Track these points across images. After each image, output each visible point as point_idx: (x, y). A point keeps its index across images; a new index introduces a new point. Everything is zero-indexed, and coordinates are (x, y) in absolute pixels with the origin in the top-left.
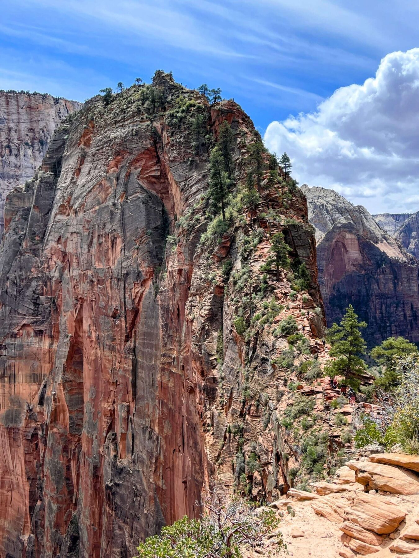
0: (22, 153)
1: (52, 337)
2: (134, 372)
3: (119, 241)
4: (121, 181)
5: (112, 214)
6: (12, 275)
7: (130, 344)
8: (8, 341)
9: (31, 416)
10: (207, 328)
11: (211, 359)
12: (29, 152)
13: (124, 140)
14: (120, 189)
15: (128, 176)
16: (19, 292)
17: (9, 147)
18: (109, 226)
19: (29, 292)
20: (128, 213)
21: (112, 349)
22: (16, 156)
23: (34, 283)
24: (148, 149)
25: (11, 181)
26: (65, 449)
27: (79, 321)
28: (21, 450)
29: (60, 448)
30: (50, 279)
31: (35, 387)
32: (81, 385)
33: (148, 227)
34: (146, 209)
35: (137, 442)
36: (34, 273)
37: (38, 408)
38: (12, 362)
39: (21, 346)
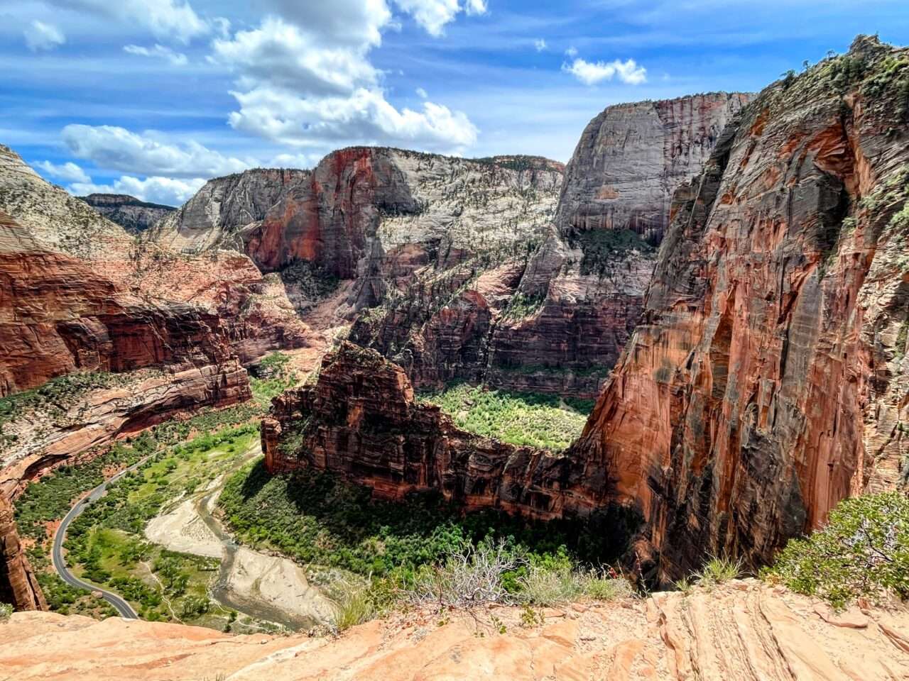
0: (691, 151)
1: (703, 313)
2: (785, 353)
3: (782, 225)
4: (794, 165)
5: (778, 199)
6: (672, 259)
7: (784, 326)
8: (664, 313)
9: (679, 376)
10: (886, 317)
11: (886, 350)
12: (698, 149)
13: (804, 121)
14: (792, 173)
15: (802, 159)
16: (678, 273)
17: (680, 147)
18: (773, 212)
19: (687, 274)
20: (797, 197)
21: (763, 329)
22: (686, 154)
23: (692, 266)
24: (833, 127)
25: (680, 177)
26: (707, 409)
27: (731, 301)
28: (668, 402)
29: (702, 407)
30: (707, 263)
31: (684, 353)
32: (727, 358)
33: (819, 210)
34: (821, 191)
35: (779, 417)
36: (693, 257)
37: (685, 371)
38: (666, 330)
39: (675, 319)
